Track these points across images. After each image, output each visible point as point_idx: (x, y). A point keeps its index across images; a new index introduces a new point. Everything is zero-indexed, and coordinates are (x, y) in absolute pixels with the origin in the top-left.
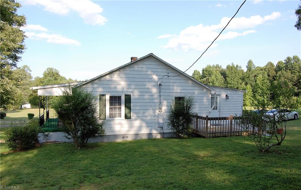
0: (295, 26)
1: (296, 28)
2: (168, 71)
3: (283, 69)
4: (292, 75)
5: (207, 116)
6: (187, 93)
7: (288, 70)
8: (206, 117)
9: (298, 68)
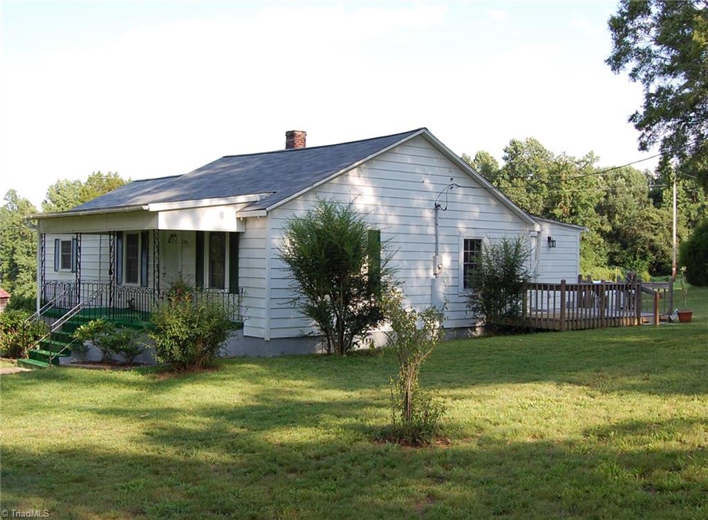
0: (609, 61)
1: (610, 67)
2: (450, 174)
3: (503, 177)
4: (531, 195)
5: (563, 282)
6: (507, 232)
7: (520, 179)
8: (560, 283)
9: (547, 175)
